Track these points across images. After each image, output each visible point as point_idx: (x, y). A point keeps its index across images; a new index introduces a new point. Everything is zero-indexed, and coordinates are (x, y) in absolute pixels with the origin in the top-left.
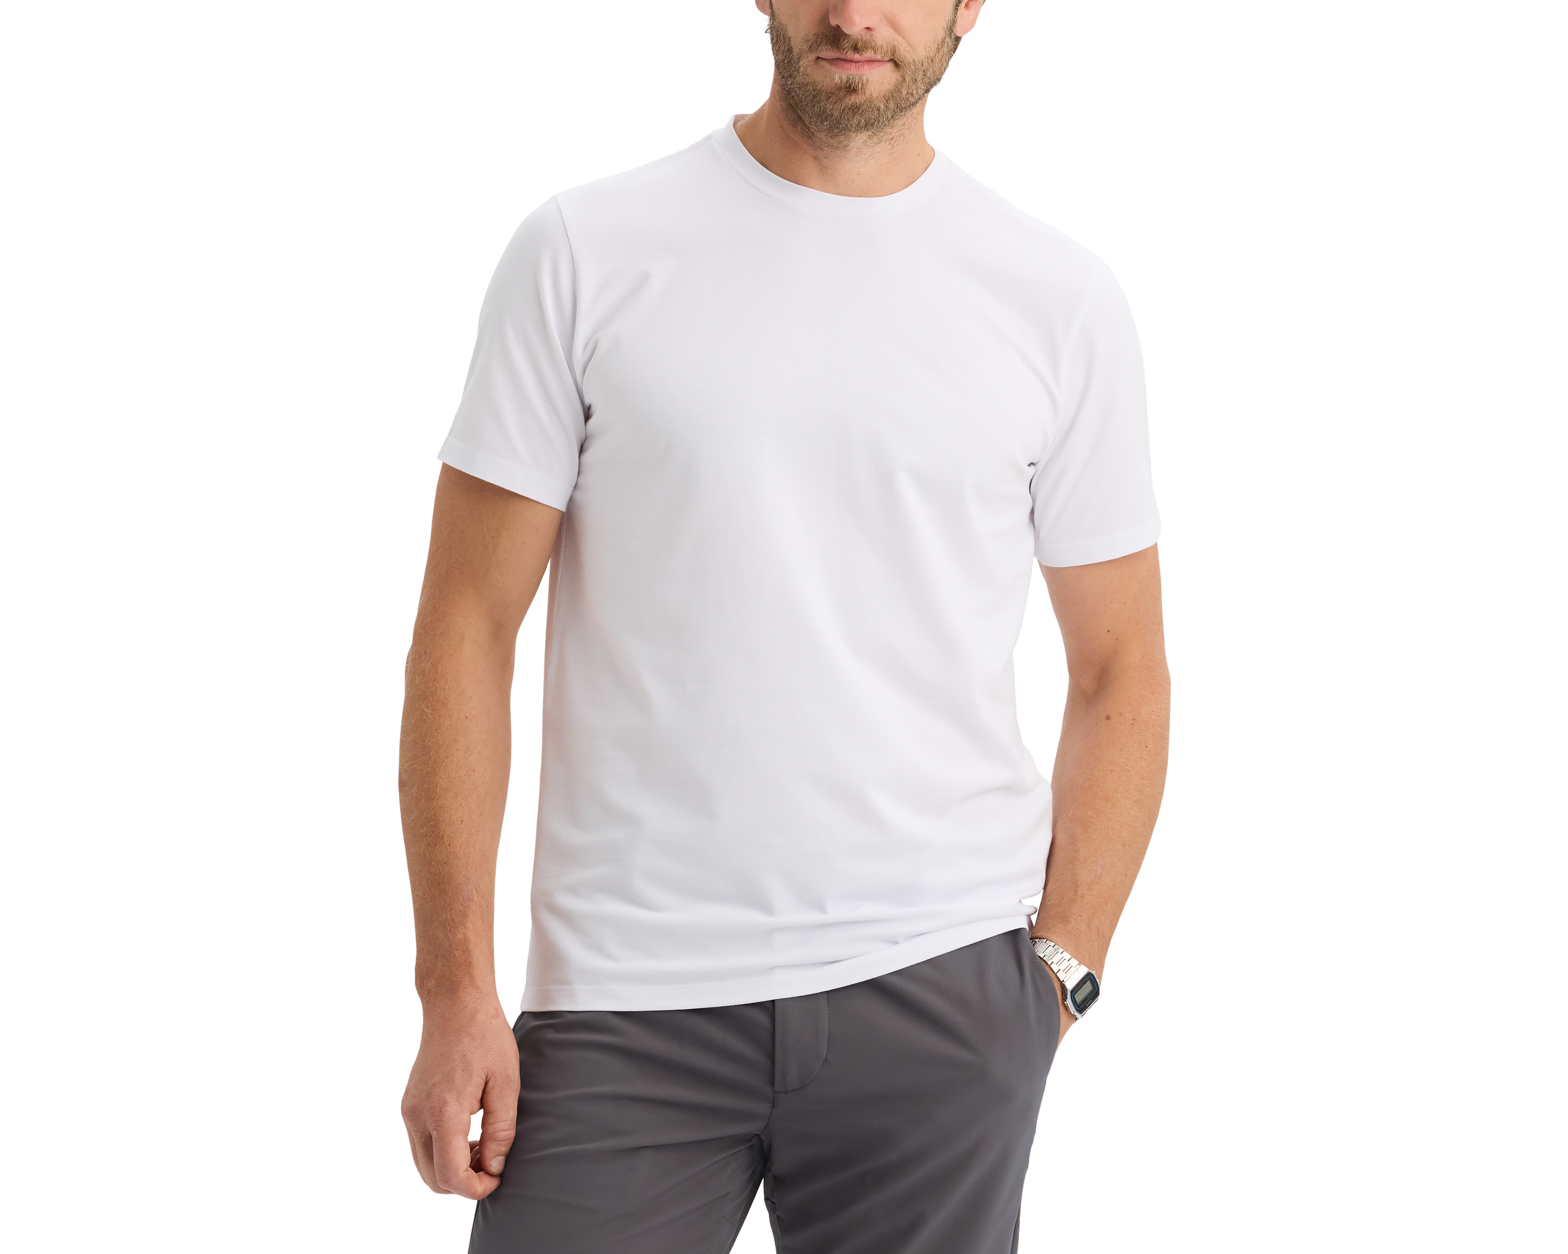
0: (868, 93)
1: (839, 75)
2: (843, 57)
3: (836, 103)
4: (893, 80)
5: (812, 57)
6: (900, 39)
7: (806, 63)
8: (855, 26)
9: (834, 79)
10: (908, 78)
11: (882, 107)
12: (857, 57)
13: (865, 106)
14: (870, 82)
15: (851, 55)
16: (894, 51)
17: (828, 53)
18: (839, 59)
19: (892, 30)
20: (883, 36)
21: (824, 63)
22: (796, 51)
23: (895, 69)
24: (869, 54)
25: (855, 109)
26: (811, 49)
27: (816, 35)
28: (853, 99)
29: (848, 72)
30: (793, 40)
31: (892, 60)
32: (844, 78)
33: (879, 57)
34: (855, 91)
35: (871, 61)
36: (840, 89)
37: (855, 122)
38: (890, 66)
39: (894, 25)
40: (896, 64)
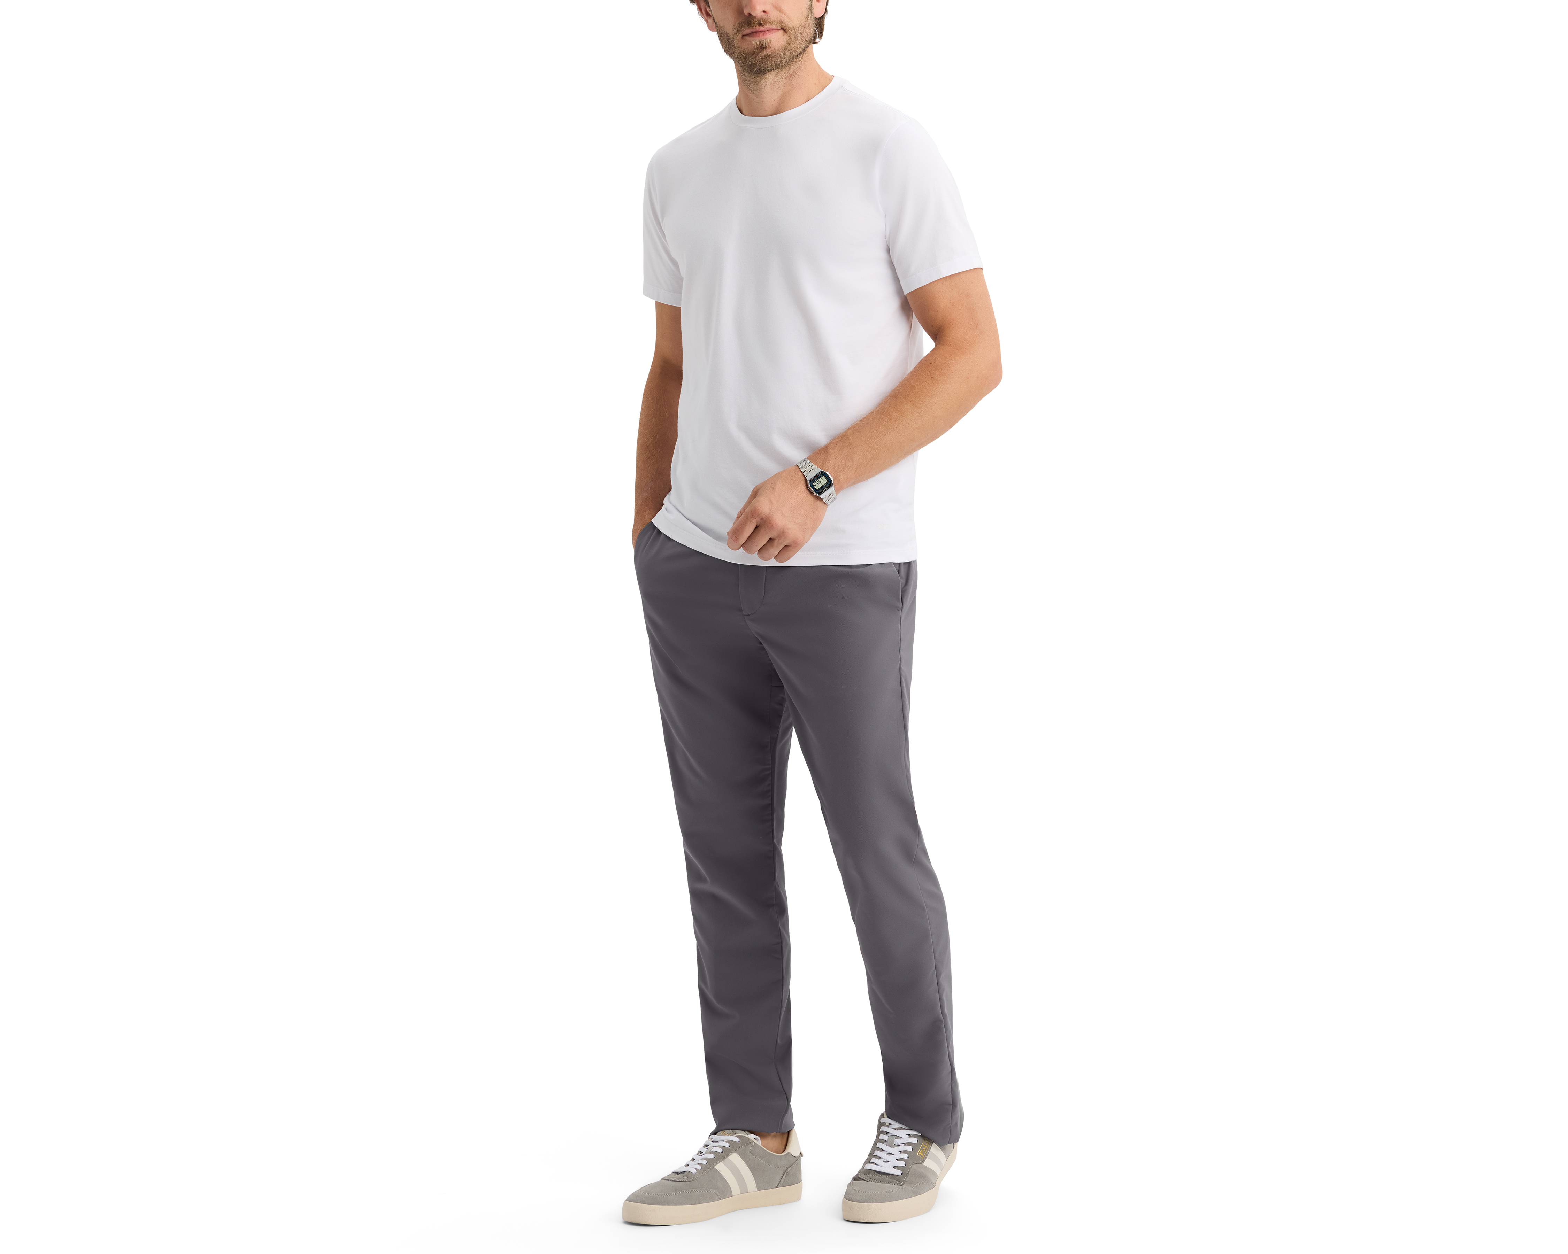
0: (773, 49)
1: (755, 41)
2: (755, 30)
3: (756, 57)
4: (785, 39)
5: (740, 36)
6: (783, 16)
7: (737, 41)
8: (758, 13)
9: (752, 44)
10: (793, 38)
11: (782, 54)
12: (762, 28)
13: (773, 55)
14: (772, 41)
15: (758, 28)
16: (781, 23)
17: (747, 31)
18: (752, 33)
19: (778, 12)
20: (774, 15)
21: (747, 38)
22: (731, 36)
23: (784, 33)
24: (768, 26)
25: (767, 57)
26: (738, 31)
27: (739, 23)
28: (765, 53)
29: (759, 38)
30: (728, 32)
31: (782, 29)
32: (758, 43)
33: (774, 27)
34: (765, 48)
35: (770, 30)
36: (757, 49)
37: (769, 65)
38: (781, 32)
39: (778, 9)
40: (784, 30)
